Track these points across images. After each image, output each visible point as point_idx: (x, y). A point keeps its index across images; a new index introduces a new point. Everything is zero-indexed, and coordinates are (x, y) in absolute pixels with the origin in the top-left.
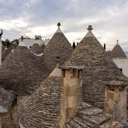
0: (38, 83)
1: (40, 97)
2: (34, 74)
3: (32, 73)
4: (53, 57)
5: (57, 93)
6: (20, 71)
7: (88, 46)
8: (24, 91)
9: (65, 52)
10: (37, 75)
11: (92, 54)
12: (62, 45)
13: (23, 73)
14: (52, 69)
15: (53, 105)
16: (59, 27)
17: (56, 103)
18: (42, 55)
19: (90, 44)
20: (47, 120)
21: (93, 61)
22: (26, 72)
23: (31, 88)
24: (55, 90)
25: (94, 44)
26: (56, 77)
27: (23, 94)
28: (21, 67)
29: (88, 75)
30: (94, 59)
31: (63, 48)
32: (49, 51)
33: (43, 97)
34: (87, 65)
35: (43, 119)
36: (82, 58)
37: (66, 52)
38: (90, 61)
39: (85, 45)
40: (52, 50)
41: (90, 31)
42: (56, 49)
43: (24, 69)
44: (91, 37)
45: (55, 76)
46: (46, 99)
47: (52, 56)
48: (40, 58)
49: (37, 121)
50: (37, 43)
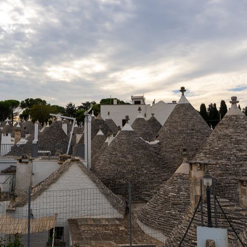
0: (155, 187)
1: (166, 197)
2: (148, 173)
3: (145, 171)
4: (175, 146)
5: (186, 192)
6: (129, 168)
7: (232, 130)
8: (136, 198)
9: (195, 137)
10: (154, 174)
11: (238, 142)
12: (190, 125)
13: (132, 171)
14: (175, 166)
15: (182, 205)
16: (183, 94)
17: (185, 203)
18: (158, 143)
19: (235, 127)
20: (176, 219)
21: (239, 154)
22: (137, 169)
23: (146, 193)
24: (183, 189)
25: (242, 127)
26: (184, 174)
27: (135, 201)
28: (129, 162)
29: (230, 174)
30: (241, 151)
31: (192, 130)
32: (168, 136)
33: (170, 197)
34: (229, 159)
35: (172, 218)
36: (221, 149)
37: (198, 136)
38: (234, 153)
39: (227, 128)
40: (174, 133)
41: (234, 105)
42: (181, 132)
43: (134, 165)
44: (236, 116)
45: (182, 173)
46: (173, 199)
47: (175, 143)
48: (154, 147)
49: (165, 221)
50: (141, 117)
